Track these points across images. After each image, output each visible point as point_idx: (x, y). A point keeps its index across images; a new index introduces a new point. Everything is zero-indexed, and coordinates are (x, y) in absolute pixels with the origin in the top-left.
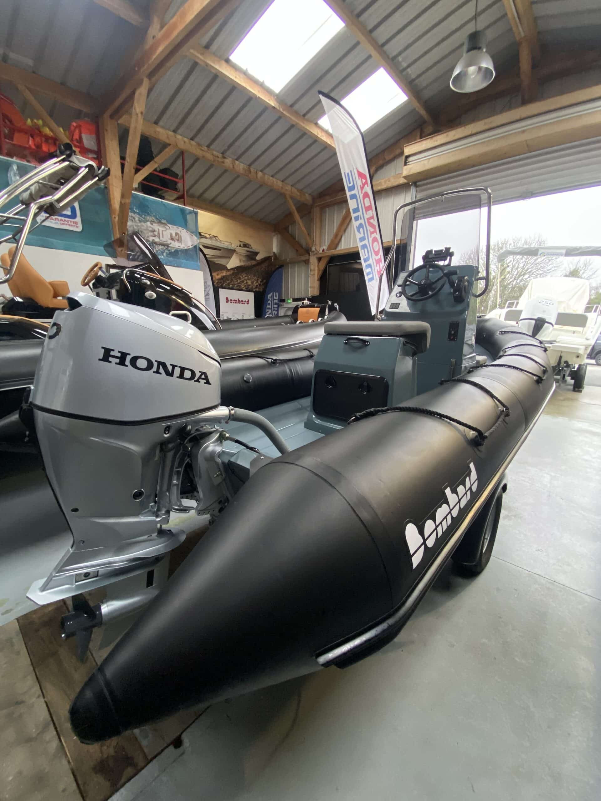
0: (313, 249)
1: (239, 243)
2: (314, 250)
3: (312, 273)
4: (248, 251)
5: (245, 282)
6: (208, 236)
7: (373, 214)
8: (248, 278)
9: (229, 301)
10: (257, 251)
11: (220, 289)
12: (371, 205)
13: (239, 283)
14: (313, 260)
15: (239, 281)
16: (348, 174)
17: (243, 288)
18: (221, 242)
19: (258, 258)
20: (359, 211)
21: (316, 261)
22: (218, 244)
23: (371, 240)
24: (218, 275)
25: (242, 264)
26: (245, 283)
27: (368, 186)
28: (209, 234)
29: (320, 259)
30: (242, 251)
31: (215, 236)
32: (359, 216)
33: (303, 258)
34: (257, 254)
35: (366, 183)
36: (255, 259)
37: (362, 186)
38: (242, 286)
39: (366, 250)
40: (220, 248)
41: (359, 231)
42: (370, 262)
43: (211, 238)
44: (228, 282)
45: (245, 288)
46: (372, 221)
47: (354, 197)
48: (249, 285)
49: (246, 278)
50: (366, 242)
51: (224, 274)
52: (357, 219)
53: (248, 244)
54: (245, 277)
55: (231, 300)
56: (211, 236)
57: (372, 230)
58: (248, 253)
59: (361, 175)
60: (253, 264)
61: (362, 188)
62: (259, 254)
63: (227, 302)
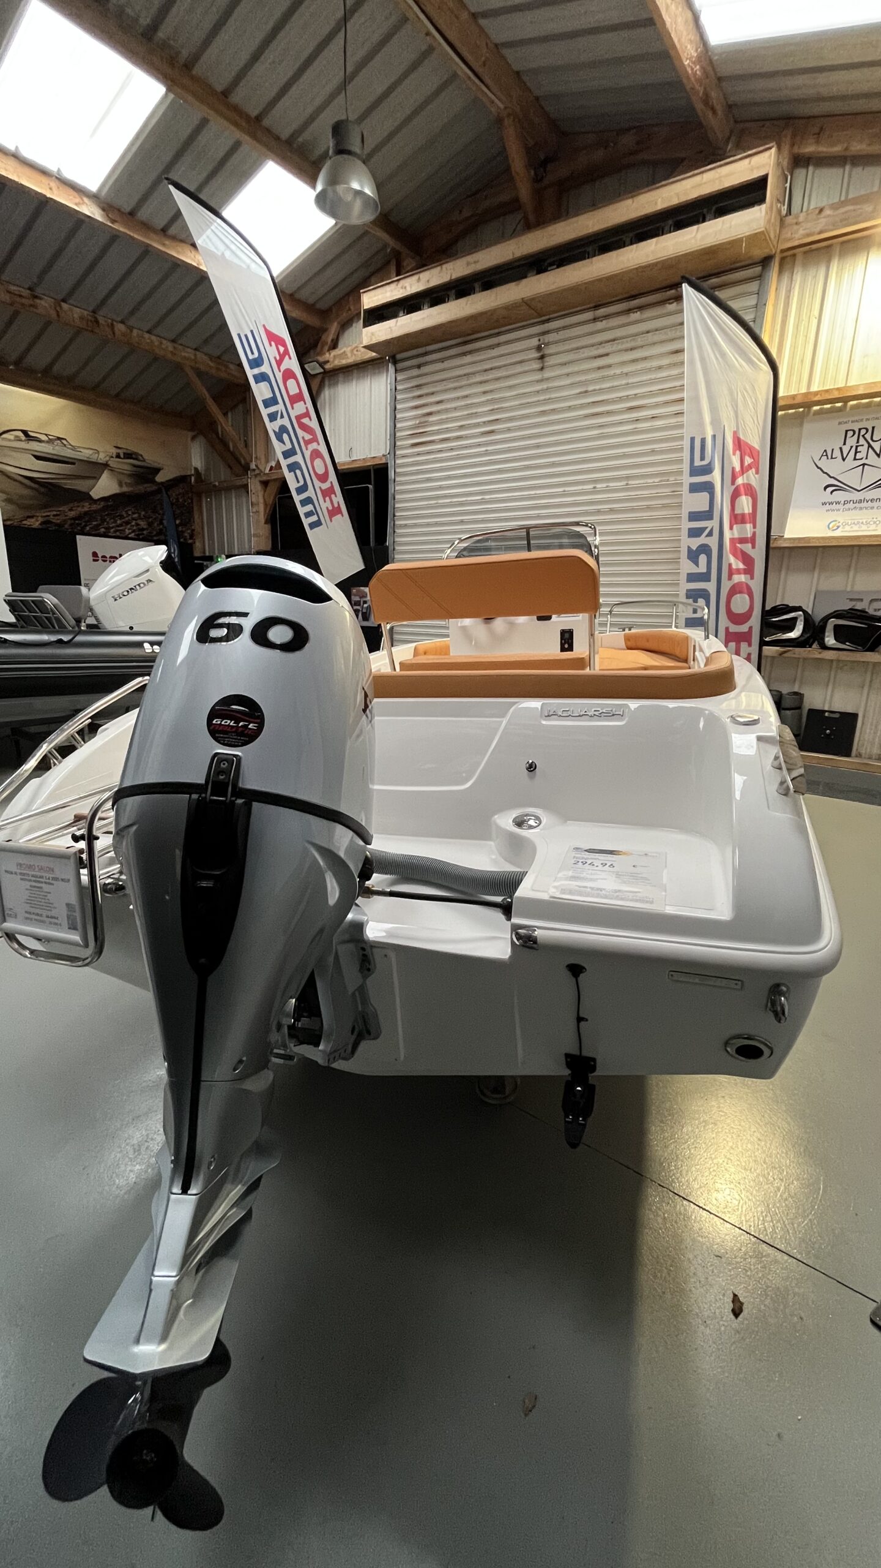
1: (114, 451)
2: (254, 467)
3: (254, 510)
4: (134, 466)
5: (133, 524)
6: (44, 438)
7: (307, 408)
8: (139, 516)
9: (100, 559)
10: (156, 465)
11: (78, 537)
12: (301, 394)
13: (121, 525)
14: (254, 485)
15: (119, 522)
16: (246, 336)
17: (130, 534)
18: (74, 448)
19: (160, 478)
20: (277, 403)
21: (259, 487)
22: (68, 453)
23: (307, 454)
24: (71, 510)
25: (125, 489)
26: (133, 526)
27: (290, 358)
28: (46, 435)
29: (266, 485)
30: (125, 465)
31: (59, 439)
32: (278, 411)
33: (240, 481)
34: (157, 471)
35: (286, 352)
36: (153, 482)
37: (278, 358)
38: (127, 531)
39: (298, 472)
40: (73, 461)
41: (280, 439)
42: (310, 493)
43: (50, 441)
44: (95, 523)
45: (133, 534)
46: (305, 421)
47: (262, 378)
48: (143, 529)
49: (136, 516)
50: (298, 458)
51: (86, 509)
52: (273, 417)
53: (136, 454)
54: (133, 513)
55: (103, 557)
56: (50, 437)
57: (308, 437)
58: (135, 469)
59: (272, 337)
60: (149, 490)
61: (279, 363)
62: (161, 471)
63: (94, 560)
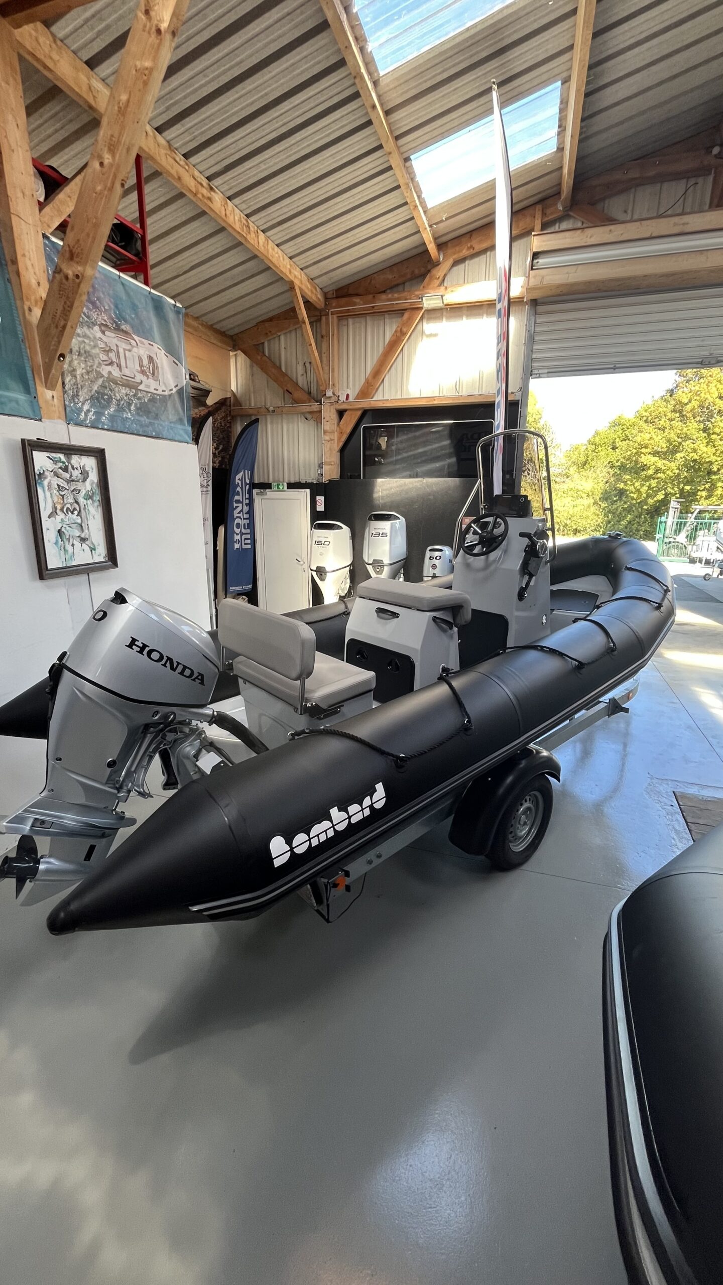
0: (329, 393)
2: (332, 395)
3: (328, 438)
4: (194, 388)
10: (206, 387)
14: (329, 414)
21: (335, 416)
29: (341, 413)
33: (305, 408)
34: (207, 393)
53: (198, 375)
58: (194, 391)
62: (211, 394)
